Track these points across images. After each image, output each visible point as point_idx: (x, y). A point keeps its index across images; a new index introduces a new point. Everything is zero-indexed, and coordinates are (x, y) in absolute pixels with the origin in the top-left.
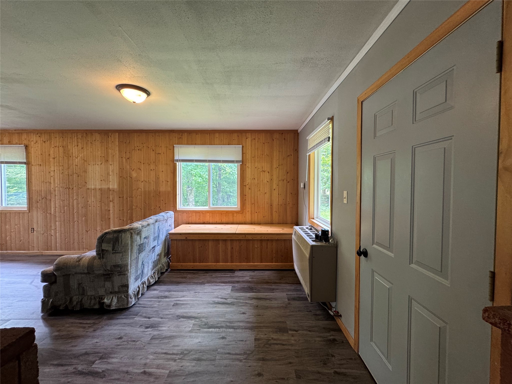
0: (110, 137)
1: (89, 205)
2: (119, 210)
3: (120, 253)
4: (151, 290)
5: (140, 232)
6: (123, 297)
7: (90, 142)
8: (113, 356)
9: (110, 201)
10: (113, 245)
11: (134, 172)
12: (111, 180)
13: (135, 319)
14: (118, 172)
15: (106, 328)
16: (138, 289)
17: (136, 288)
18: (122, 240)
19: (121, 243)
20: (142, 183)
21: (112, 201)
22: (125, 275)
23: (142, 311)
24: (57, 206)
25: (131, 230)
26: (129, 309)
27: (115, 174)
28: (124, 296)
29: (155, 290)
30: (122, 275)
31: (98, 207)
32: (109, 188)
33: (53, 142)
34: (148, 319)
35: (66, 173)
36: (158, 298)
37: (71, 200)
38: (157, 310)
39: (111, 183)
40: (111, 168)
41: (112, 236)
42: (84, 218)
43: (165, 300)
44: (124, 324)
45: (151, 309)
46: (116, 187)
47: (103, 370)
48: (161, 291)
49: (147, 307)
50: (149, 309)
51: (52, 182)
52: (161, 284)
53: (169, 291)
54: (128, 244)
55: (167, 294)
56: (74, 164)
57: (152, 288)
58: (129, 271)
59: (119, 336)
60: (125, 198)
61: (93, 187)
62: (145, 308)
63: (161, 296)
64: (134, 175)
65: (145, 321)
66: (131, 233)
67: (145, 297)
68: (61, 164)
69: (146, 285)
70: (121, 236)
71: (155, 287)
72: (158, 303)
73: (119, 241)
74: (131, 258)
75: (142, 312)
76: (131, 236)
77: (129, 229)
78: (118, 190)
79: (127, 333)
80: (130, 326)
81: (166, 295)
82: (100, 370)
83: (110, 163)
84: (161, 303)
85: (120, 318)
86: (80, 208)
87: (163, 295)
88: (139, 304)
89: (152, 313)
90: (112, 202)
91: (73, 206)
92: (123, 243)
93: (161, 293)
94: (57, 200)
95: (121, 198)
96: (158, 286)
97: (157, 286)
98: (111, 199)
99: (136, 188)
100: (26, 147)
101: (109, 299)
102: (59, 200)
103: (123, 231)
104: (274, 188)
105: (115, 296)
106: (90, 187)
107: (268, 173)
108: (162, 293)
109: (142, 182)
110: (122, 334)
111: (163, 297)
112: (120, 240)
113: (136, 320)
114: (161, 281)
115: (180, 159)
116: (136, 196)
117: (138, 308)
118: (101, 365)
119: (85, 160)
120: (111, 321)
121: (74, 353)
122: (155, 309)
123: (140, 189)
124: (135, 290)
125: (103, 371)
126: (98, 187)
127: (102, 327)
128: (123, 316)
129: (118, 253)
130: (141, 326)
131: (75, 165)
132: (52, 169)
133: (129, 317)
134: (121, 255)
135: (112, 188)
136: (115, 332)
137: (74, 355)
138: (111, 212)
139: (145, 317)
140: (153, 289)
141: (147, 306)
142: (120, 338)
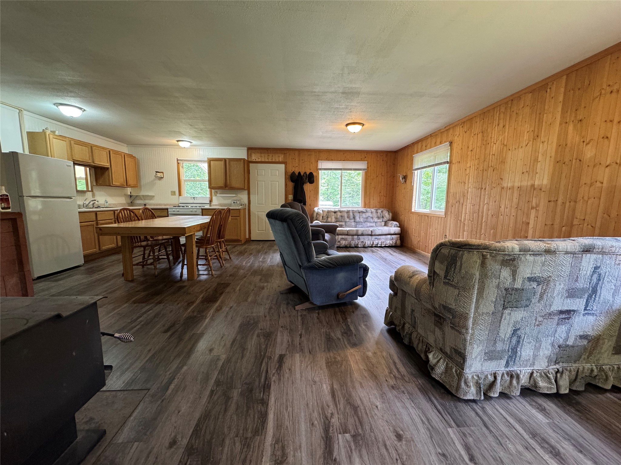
0: (548, 90)
1: (501, 213)
2: (545, 225)
3: (455, 287)
4: (534, 404)
5: (514, 260)
6: (454, 370)
7: (515, 113)
8: (364, 452)
9: (533, 208)
10: (447, 268)
11: (589, 146)
12: (538, 171)
13: (450, 430)
14: (553, 154)
15: (405, 398)
16: (491, 378)
17: (486, 373)
18: (461, 264)
19: (460, 269)
20: (607, 170)
21: (536, 207)
22: (460, 333)
23: (472, 428)
24: (467, 213)
25: (484, 249)
26: (459, 401)
27: (548, 158)
28: (456, 371)
29: (542, 410)
30: (457, 331)
31: (512, 217)
32: (533, 186)
33: (473, 130)
34: (466, 458)
35: (481, 168)
36: (534, 435)
37: (482, 205)
38: (505, 460)
39: (537, 176)
40: (542, 148)
41: (448, 251)
42: (492, 231)
43: (546, 457)
44: (428, 420)
45: (494, 444)
46: (545, 182)
47: (337, 457)
48: (555, 427)
49: (491, 431)
50: (491, 439)
51: (467, 182)
52: (573, 410)
53: (580, 448)
54: (472, 276)
55: (566, 448)
56: (491, 154)
57: (541, 401)
58: (470, 331)
59: (402, 431)
60: (560, 202)
61: (510, 185)
62: (484, 429)
63: (544, 440)
64: (589, 153)
65: (460, 455)
66: (484, 257)
67: (506, 404)
68: (477, 157)
69: (518, 383)
70: (462, 255)
71: (550, 406)
72: (521, 448)
73: (455, 266)
74: (477, 308)
75: (473, 431)
76: (483, 264)
77: (479, 245)
78: (548, 187)
79: (413, 441)
80: (430, 434)
81: (562, 450)
82: (335, 454)
83: (543, 139)
84: (528, 455)
85: (433, 403)
86: (490, 216)
87: (553, 442)
88: (483, 408)
89: (487, 455)
90: (535, 210)
91: (483, 212)
92: (463, 271)
93: (550, 432)
94: (468, 204)
95: (552, 204)
96: (558, 410)
97: (556, 405)
98: (534, 204)
99: (589, 182)
100: (451, 143)
101: (435, 359)
102: (470, 205)
103: (467, 247)
105: (445, 360)
106: (505, 185)
108: (554, 435)
109: (607, 166)
110: (408, 435)
111: (546, 446)
112: (458, 264)
113: (449, 433)
114: (578, 403)
116: (586, 198)
117: (473, 414)
118: (345, 447)
119: (505, 143)
120: (419, 394)
121: (353, 394)
122: (502, 454)
123: (598, 182)
124: (483, 377)
125: (335, 460)
126: (517, 184)
127: (403, 392)
128: (441, 405)
129: (452, 285)
130: (444, 455)
131: (493, 154)
132: (468, 165)
133: (445, 416)
134: (456, 292)
135: (538, 185)
136: (406, 418)
137: (350, 395)
138: (531, 226)
139: (467, 448)
140: (540, 405)
141: (491, 428)
142: (399, 437)
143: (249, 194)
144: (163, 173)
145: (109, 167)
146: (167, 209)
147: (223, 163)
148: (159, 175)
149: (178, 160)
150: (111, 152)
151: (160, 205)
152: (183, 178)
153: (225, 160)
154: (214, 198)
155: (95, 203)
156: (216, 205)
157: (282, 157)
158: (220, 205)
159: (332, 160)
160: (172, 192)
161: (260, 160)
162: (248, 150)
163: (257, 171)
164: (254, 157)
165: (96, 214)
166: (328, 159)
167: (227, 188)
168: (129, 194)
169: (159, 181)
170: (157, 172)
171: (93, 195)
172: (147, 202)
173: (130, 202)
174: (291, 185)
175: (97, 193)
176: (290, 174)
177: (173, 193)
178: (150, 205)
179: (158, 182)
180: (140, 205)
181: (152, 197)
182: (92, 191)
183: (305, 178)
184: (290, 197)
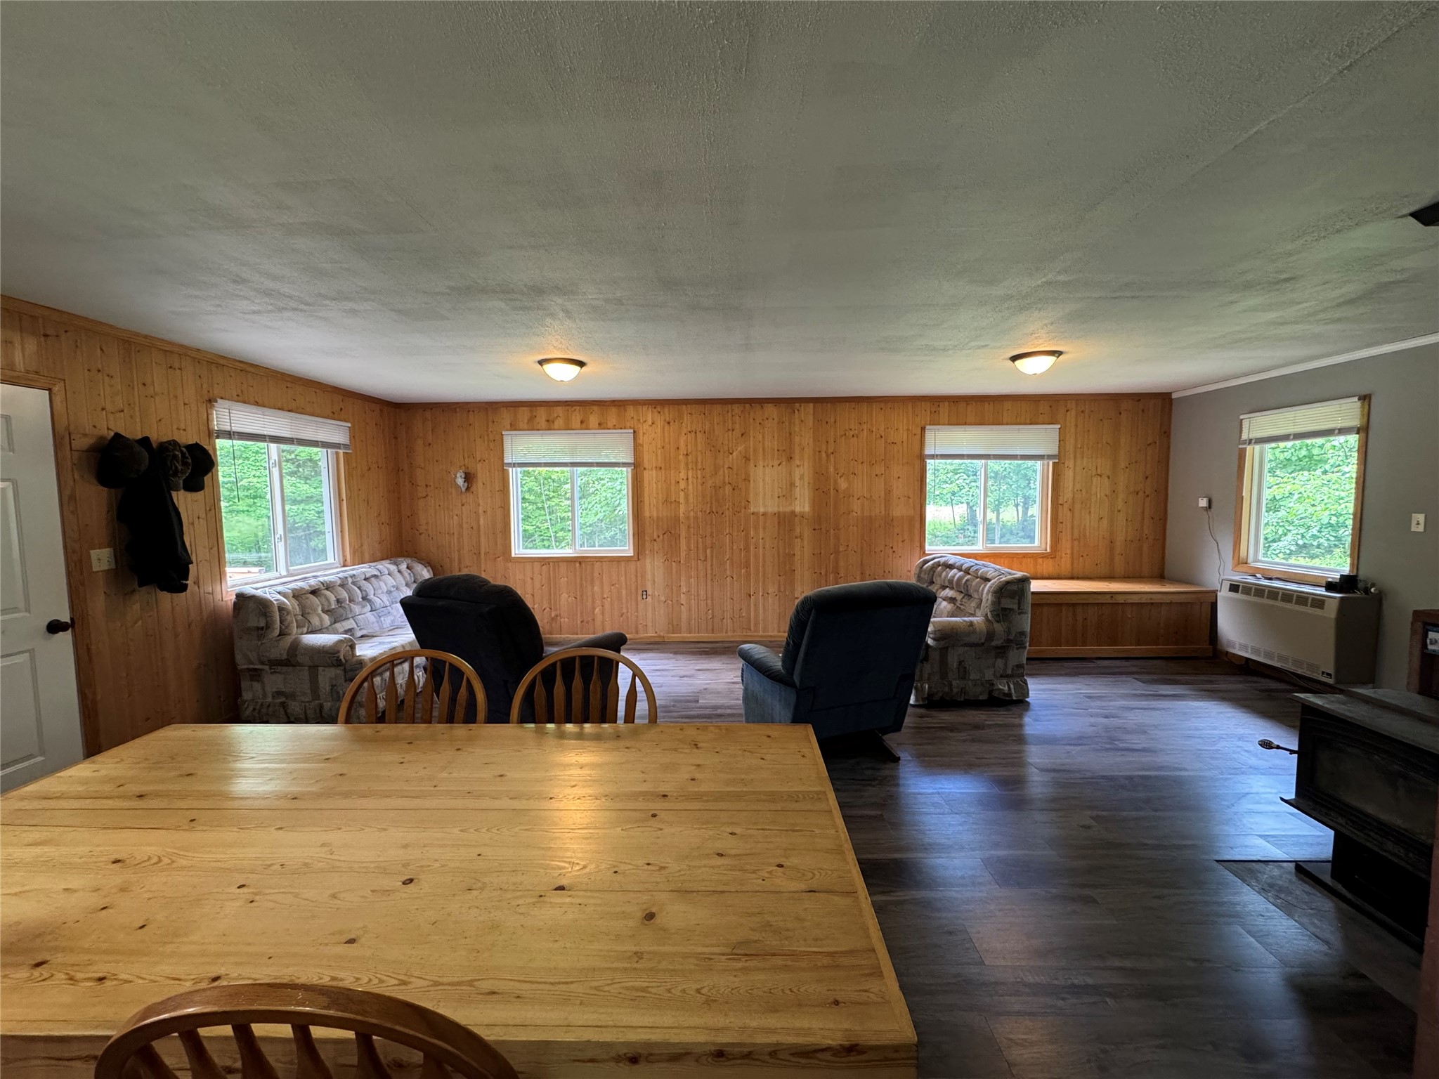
0: (796, 412)
1: (754, 545)
2: (813, 554)
7: (757, 422)
9: (796, 537)
11: (843, 479)
12: (797, 496)
14: (811, 481)
20: (859, 501)
21: (800, 536)
24: (691, 547)
27: (806, 484)
31: (771, 549)
32: (793, 512)
33: (684, 424)
35: (710, 483)
37: (719, 536)
39: (797, 502)
40: (797, 473)
42: (743, 571)
46: (807, 509)
51: (683, 501)
56: (726, 466)
60: (824, 530)
61: (762, 510)
64: (843, 485)
68: (699, 467)
78: (811, 514)
83: (798, 462)
86: (737, 551)
90: (799, 540)
91: (723, 547)
94: (691, 536)
95: (817, 531)
98: (797, 533)
99: (846, 511)
100: (635, 433)
102: (695, 536)
104: (1119, 508)
106: (755, 510)
107: (1107, 478)
109: (858, 499)
115: (937, 453)
116: (847, 526)
119: (748, 456)
123: (854, 513)
126: (772, 509)
131: (729, 468)
132: (683, 475)
135: (800, 512)
138: (797, 558)
157: (29, 349)
159: (255, 402)
166: (242, 398)
176: (81, 442)
183: (180, 468)
184: (101, 558)
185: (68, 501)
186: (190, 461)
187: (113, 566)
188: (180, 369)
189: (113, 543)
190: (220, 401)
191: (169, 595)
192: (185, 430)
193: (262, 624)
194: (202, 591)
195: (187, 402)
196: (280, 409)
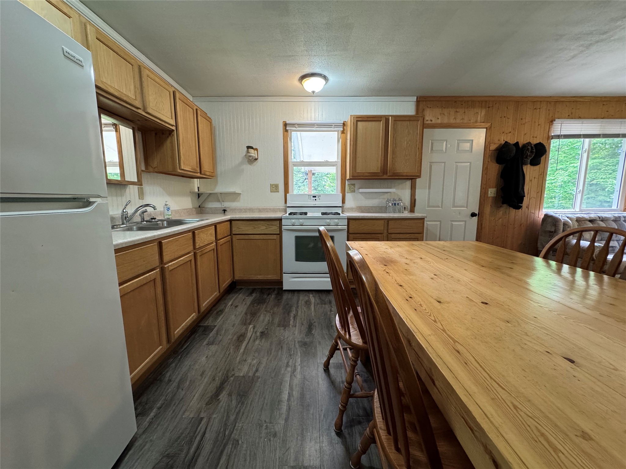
143: (413, 188)
144: (257, 149)
145: (174, 128)
146: (280, 220)
147: (381, 124)
148: (252, 153)
149: (285, 125)
150: (178, 95)
151: (251, 210)
152: (292, 159)
153: (386, 119)
154: (348, 196)
155: (146, 211)
156: (351, 210)
157: (483, 113)
158: (361, 209)
159: (580, 118)
160: (271, 185)
161: (439, 121)
162: (418, 102)
163: (432, 144)
164: (430, 116)
165: (160, 245)
166: (572, 116)
167: (385, 177)
168: (197, 190)
169: (249, 166)
170: (249, 147)
171: (141, 194)
172: (226, 205)
173: (198, 206)
174: (495, 168)
175: (147, 188)
176: (493, 147)
177: (274, 188)
178: (234, 210)
179: (247, 167)
180: (214, 212)
181: (235, 196)
182: (139, 183)
183: (529, 154)
184: (492, 192)
185: (485, 170)
186: (534, 151)
187: (495, 196)
188: (540, 109)
189: (497, 187)
190: (556, 120)
191: (514, 210)
192: (536, 137)
193: (553, 230)
194: (529, 212)
195: (540, 123)
196: (595, 118)
